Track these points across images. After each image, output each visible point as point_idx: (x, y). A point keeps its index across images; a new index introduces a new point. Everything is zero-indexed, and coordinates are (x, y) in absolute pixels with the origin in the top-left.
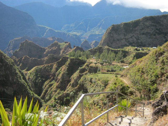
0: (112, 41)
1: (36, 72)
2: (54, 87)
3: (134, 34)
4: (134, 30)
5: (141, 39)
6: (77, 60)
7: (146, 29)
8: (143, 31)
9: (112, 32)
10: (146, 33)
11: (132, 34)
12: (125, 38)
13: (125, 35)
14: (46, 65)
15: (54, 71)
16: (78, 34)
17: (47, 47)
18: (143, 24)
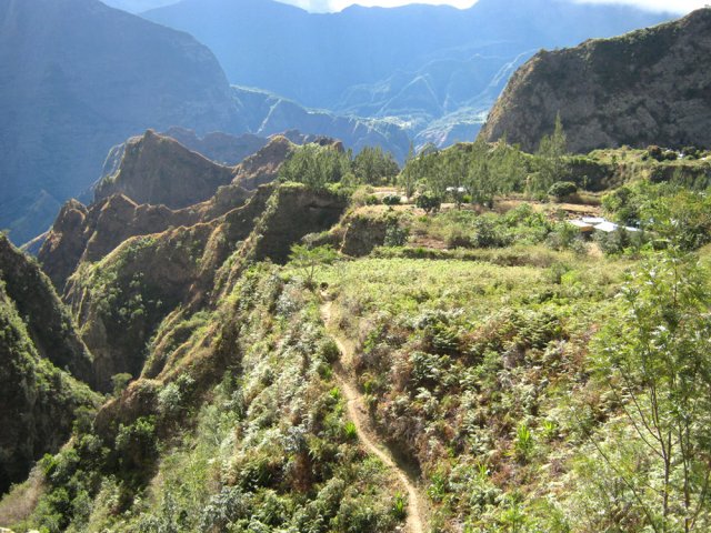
0: (535, 127)
1: (124, 266)
2: (193, 345)
3: (646, 96)
4: (646, 73)
5: (679, 121)
6: (314, 198)
7: (707, 68)
8: (691, 77)
9: (539, 85)
10: (706, 88)
11: (636, 95)
12: (600, 112)
13: (600, 100)
14: (176, 231)
15: (207, 262)
16: (403, 125)
17: (240, 166)
18: (692, 43)
